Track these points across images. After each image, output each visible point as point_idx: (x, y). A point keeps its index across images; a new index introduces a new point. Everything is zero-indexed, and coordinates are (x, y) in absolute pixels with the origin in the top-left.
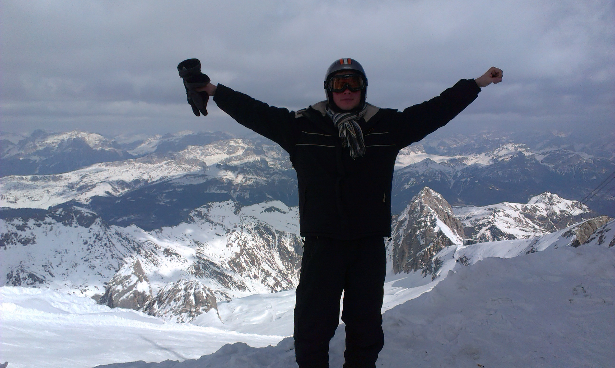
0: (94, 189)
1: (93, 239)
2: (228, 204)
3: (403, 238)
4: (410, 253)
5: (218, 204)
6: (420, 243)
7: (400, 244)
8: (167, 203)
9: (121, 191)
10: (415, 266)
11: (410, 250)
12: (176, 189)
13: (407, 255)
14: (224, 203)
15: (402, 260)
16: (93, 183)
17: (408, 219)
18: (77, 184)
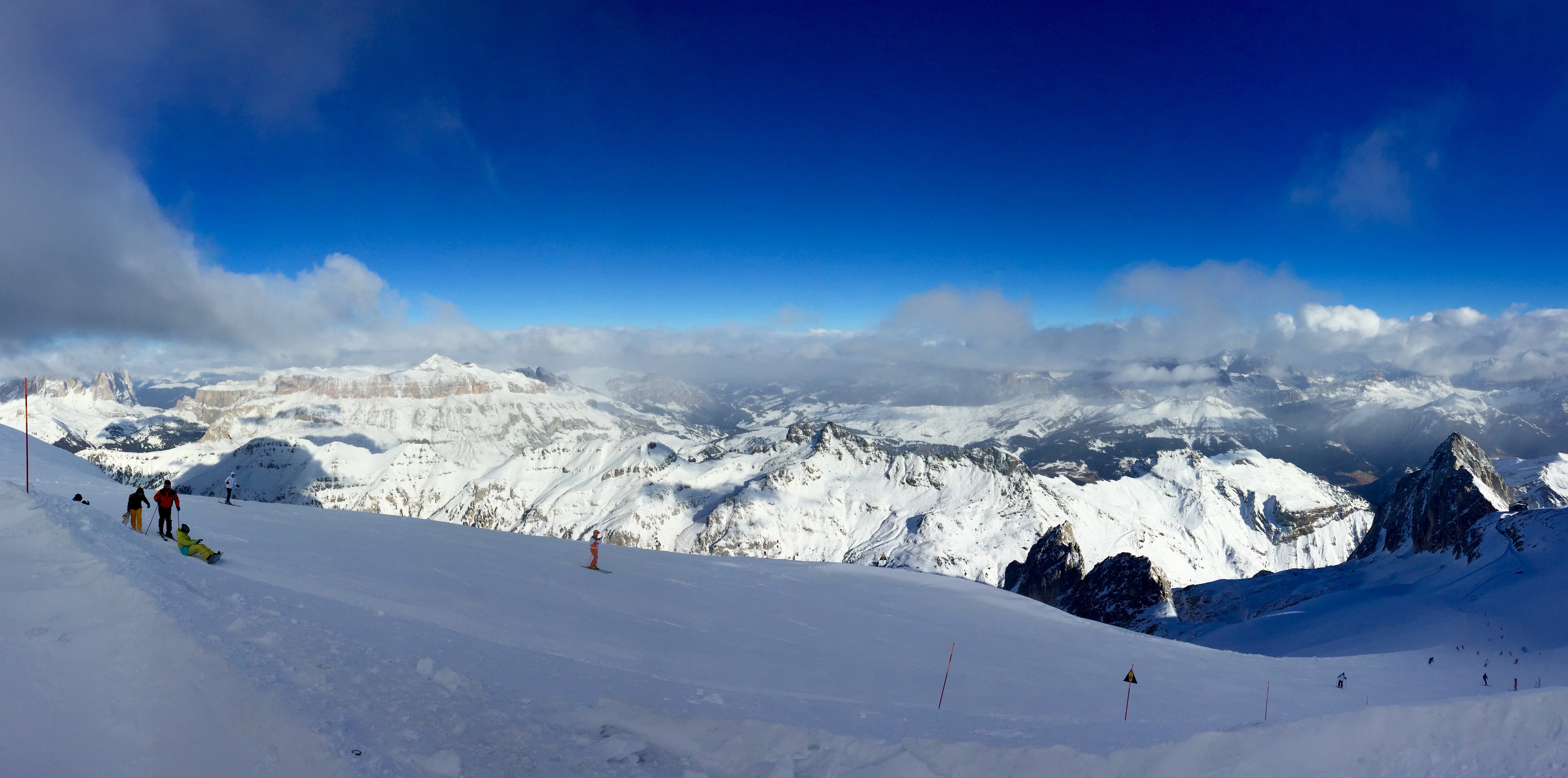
0: (1016, 428)
1: (1013, 489)
2: (1182, 454)
3: (1425, 502)
4: (1435, 522)
5: (1170, 453)
6: (1449, 509)
7: (1422, 511)
8: (1102, 449)
9: (1047, 431)
10: (1443, 540)
11: (1436, 518)
12: (1116, 431)
13: (1432, 525)
14: (1178, 452)
15: (1426, 532)
16: (1016, 419)
17: (1432, 476)
18: (997, 419)
